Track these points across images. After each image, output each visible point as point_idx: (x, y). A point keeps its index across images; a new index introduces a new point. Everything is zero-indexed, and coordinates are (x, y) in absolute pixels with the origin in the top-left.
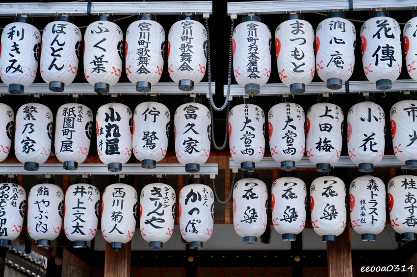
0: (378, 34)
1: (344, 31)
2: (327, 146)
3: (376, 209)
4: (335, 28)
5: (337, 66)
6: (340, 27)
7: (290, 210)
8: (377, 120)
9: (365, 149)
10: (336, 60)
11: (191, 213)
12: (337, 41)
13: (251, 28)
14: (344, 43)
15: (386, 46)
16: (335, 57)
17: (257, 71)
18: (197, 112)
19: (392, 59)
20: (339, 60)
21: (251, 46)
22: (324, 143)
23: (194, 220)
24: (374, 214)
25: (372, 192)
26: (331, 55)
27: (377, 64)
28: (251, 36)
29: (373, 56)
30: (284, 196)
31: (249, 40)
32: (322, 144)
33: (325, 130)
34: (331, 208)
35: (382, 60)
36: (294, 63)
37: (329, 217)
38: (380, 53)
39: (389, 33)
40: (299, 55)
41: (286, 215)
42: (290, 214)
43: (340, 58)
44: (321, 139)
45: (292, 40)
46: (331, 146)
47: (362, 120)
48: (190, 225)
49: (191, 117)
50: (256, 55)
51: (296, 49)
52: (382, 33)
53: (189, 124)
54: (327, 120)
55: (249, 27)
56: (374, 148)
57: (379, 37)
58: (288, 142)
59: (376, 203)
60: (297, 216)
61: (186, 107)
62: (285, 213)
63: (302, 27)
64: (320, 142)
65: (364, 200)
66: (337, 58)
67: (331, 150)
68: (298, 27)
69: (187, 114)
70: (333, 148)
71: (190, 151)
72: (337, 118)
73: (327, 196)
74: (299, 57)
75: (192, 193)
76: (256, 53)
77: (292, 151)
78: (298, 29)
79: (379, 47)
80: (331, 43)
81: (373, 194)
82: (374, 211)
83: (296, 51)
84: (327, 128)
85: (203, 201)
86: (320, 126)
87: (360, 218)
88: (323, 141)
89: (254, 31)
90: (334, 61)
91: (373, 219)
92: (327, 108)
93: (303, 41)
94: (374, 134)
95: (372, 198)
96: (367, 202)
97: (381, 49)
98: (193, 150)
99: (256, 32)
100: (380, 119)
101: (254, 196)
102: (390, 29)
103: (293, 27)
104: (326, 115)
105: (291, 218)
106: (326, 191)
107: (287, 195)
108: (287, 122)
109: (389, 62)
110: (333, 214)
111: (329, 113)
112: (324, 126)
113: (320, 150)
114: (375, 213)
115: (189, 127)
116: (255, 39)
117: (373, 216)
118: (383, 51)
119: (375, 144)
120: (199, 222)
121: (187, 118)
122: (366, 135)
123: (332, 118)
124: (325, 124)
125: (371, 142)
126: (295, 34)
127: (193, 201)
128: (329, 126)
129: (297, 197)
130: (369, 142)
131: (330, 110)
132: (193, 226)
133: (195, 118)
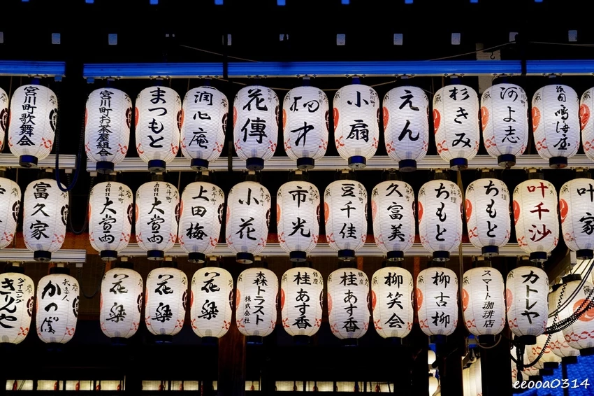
0: (249, 105)
1: (211, 104)
2: (199, 233)
3: (262, 307)
4: (200, 101)
5: (200, 146)
6: (206, 99)
7: (163, 308)
8: (257, 202)
9: (241, 237)
10: (199, 139)
11: (47, 309)
12: (202, 116)
13: (105, 96)
14: (209, 118)
15: (256, 119)
16: (198, 135)
17: (108, 147)
18: (48, 190)
19: (262, 134)
20: (203, 138)
21: (103, 117)
22: (195, 229)
23: (50, 318)
24: (259, 313)
25: (259, 287)
26: (194, 133)
27: (245, 140)
28: (103, 106)
29: (242, 130)
30: (157, 290)
31: (102, 110)
32: (194, 231)
33: (197, 214)
34: (211, 306)
35: (250, 135)
36: (150, 137)
37: (208, 316)
38: (249, 127)
39: (261, 105)
40: (157, 128)
41: (158, 314)
42: (163, 312)
43: (204, 136)
44: (192, 225)
45: (150, 110)
46: (203, 233)
47: (241, 202)
48: (46, 323)
49: (41, 197)
50: (108, 128)
51: (154, 120)
52: (253, 104)
53: (38, 205)
54: (201, 202)
55: (102, 95)
56: (251, 235)
57: (249, 109)
58: (153, 229)
59: (263, 301)
60: (171, 314)
61: (37, 185)
62: (157, 311)
63: (163, 95)
64: (192, 228)
65: (249, 297)
66: (200, 136)
67: (203, 237)
68: (159, 95)
69: (36, 192)
70: (206, 235)
71: (37, 236)
72: (213, 200)
73: (207, 291)
74: (156, 130)
75: (50, 286)
76: (108, 126)
77: (158, 239)
78: (158, 97)
79: (249, 121)
80: (195, 118)
81: (259, 290)
82: (259, 310)
83: (154, 122)
84: (200, 212)
85: (63, 294)
86: (193, 209)
87: (245, 317)
88: (194, 227)
89: (107, 101)
90: (197, 139)
91: (258, 319)
92: (202, 188)
93: (163, 111)
94: (252, 219)
95: (259, 294)
96: (252, 299)
97: (251, 122)
98: (42, 235)
99: (110, 101)
100: (261, 201)
101: (122, 290)
102: (262, 100)
103: (153, 95)
104: (200, 196)
105: (164, 317)
106: (207, 285)
107: (161, 289)
108: (154, 205)
109: (258, 138)
110: (213, 312)
111: (203, 195)
112: (197, 209)
113: (190, 238)
114: (261, 312)
115: (38, 208)
116: (108, 110)
117: (258, 316)
118: (252, 125)
119: (254, 230)
120: (57, 320)
121: (36, 198)
122: (243, 220)
123: (208, 200)
124: (199, 207)
125: (249, 228)
126: (154, 103)
127: (51, 294)
128: (203, 210)
129: (172, 292)
130: (246, 228)
131: (205, 191)
132: (49, 325)
133: (45, 198)
